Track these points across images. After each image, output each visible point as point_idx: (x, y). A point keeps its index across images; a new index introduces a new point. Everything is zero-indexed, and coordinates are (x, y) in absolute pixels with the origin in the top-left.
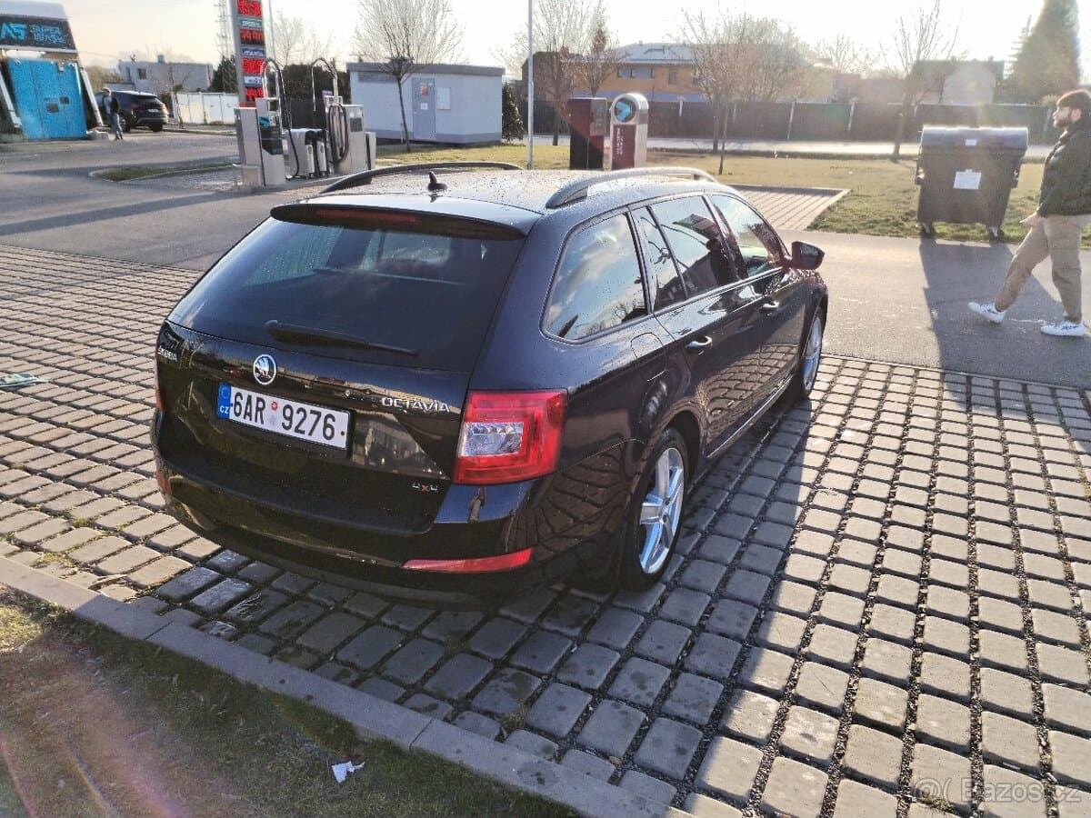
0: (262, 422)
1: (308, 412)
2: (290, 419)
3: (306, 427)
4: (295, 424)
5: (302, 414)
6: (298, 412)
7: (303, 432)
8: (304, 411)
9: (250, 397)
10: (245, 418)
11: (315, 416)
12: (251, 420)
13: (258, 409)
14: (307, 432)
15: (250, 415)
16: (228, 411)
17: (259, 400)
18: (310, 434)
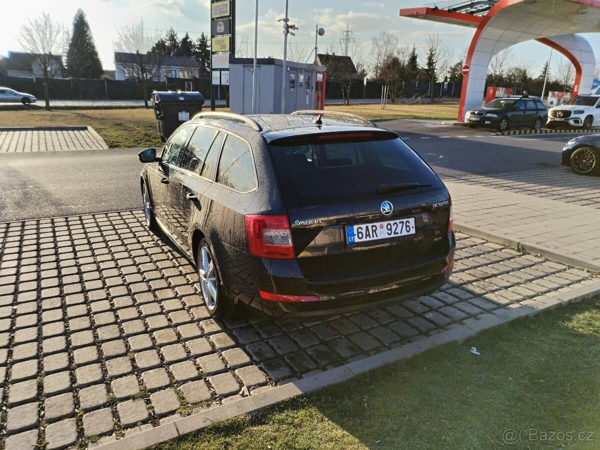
0: (377, 236)
1: (398, 223)
2: (391, 229)
3: (398, 230)
4: (393, 230)
5: (396, 225)
6: (394, 225)
7: (397, 233)
8: (396, 223)
9: (367, 227)
10: (366, 238)
11: (402, 224)
12: (370, 237)
13: (373, 231)
14: (399, 232)
15: (369, 235)
16: (354, 239)
17: (373, 226)
18: (401, 232)
